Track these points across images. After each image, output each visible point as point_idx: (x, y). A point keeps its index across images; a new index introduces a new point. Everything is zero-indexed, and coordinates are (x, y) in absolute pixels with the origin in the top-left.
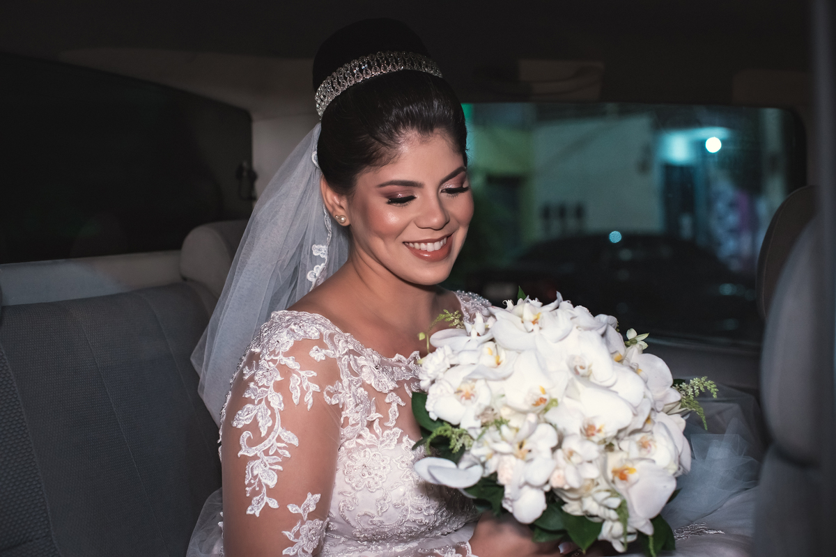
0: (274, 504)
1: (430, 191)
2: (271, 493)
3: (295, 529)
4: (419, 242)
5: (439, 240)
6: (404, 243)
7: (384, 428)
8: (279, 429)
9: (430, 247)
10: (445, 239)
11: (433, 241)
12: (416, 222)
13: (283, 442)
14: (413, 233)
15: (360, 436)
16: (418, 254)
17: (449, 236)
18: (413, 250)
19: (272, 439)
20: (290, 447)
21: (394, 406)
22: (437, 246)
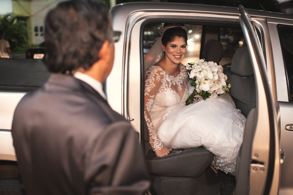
0: (148, 94)
1: (179, 47)
2: (148, 93)
3: (150, 99)
4: (176, 55)
5: (179, 56)
6: (173, 55)
7: (168, 88)
8: (153, 83)
9: (177, 57)
10: (180, 56)
11: (178, 56)
12: (175, 51)
13: (153, 85)
14: (175, 54)
15: (164, 89)
16: (175, 57)
17: (181, 56)
18: (174, 57)
19: (151, 85)
20: (154, 87)
21: (170, 84)
22: (179, 57)
